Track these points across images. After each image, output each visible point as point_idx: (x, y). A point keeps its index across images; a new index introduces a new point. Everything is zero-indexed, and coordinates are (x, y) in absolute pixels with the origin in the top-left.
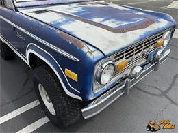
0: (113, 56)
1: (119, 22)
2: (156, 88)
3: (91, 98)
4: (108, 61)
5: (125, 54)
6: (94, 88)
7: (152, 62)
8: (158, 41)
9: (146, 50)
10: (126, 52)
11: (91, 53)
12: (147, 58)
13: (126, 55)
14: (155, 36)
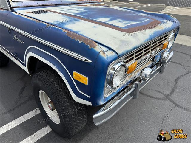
0: (124, 57)
1: (126, 22)
2: (159, 92)
3: (101, 103)
4: (119, 62)
5: (135, 55)
6: (105, 92)
7: (157, 65)
8: (164, 43)
9: (153, 52)
10: (136, 53)
11: (104, 52)
12: (153, 60)
13: (136, 57)
14: (161, 37)
